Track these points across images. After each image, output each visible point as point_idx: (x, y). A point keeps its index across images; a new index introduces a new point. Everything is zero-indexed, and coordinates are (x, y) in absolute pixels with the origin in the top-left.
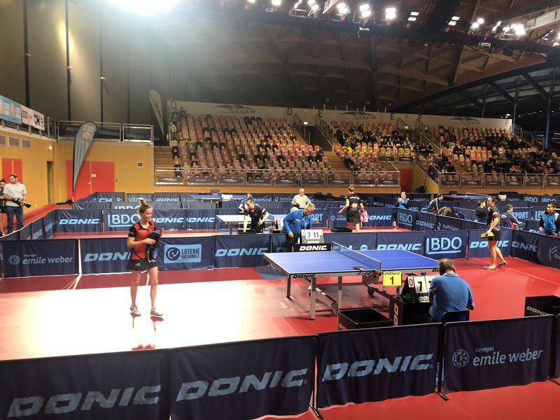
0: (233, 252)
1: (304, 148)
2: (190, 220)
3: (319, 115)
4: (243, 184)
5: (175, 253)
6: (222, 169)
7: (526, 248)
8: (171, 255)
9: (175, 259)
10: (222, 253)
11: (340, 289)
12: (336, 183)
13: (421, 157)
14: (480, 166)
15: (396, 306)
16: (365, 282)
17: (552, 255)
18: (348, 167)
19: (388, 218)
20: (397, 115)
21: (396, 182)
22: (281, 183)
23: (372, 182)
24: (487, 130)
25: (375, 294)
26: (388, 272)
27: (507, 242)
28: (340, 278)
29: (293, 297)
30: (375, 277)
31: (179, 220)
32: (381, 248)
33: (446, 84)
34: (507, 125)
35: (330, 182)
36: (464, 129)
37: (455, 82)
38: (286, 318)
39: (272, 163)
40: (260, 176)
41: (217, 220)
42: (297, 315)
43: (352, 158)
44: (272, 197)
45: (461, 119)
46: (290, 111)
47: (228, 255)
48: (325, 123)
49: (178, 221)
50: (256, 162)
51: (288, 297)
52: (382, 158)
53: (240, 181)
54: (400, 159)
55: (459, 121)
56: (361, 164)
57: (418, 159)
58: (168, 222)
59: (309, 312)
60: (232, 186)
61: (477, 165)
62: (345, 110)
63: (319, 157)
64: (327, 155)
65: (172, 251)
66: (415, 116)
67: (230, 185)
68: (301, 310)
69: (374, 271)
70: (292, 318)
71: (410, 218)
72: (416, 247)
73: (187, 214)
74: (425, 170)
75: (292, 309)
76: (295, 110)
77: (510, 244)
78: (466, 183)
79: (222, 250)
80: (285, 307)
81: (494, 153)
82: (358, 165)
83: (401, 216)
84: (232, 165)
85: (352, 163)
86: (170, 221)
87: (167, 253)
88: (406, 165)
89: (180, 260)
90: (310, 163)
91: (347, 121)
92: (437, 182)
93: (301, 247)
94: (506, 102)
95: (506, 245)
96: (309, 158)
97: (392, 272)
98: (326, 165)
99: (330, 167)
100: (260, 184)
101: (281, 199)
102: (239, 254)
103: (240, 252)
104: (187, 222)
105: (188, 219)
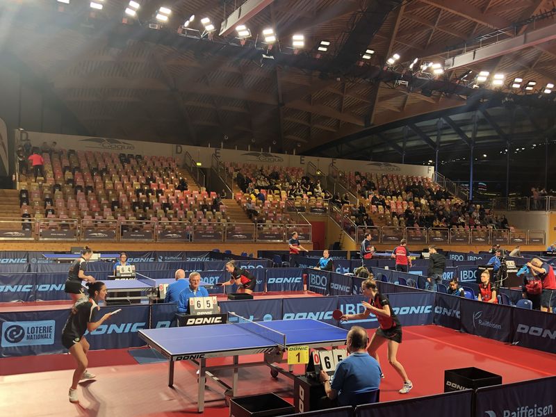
1: (197, 194)
2: (40, 288)
3: (216, 156)
4: (115, 239)
5: (18, 333)
6: (88, 221)
7: (449, 314)
8: (12, 336)
9: (17, 341)
11: (236, 371)
12: (236, 238)
13: (335, 208)
14: (400, 219)
15: (301, 389)
16: (267, 361)
17: (477, 321)
18: (250, 217)
19: (297, 280)
20: (307, 159)
21: (307, 237)
22: (166, 237)
23: (279, 237)
24: (408, 178)
25: (280, 375)
26: (294, 347)
27: (430, 307)
28: (236, 358)
29: (177, 384)
30: (278, 354)
31: (26, 288)
32: (288, 317)
33: (363, 125)
34: (429, 173)
35: (229, 237)
36: (383, 177)
37: (372, 122)
38: (167, 413)
39: (156, 212)
40: (138, 229)
42: (181, 408)
43: (257, 208)
44: (155, 256)
45: (379, 165)
46: (179, 148)
48: (224, 166)
49: (24, 290)
50: (134, 210)
51: (171, 386)
52: (290, 209)
53: (111, 235)
54: (312, 210)
55: (377, 167)
56: (267, 214)
57: (331, 210)
58: (9, 291)
59: (197, 403)
60: (101, 242)
61: (398, 218)
62: (248, 150)
63: (216, 205)
64: (224, 204)
65: (14, 330)
66: (328, 161)
68: (186, 401)
69: (277, 347)
70: (174, 412)
71: (324, 280)
72: (329, 315)
73: (37, 279)
74: (340, 224)
75: (175, 401)
76: (185, 148)
77: (433, 309)
78: (386, 239)
80: (166, 398)
81: (417, 204)
82: (262, 217)
83: (313, 277)
84: (101, 214)
85: (256, 214)
86: (13, 290)
87: (6, 333)
88: (318, 216)
89: (24, 342)
90: (204, 213)
91: (250, 163)
92: (354, 238)
93: (189, 320)
94: (427, 147)
95: (429, 311)
96: (204, 207)
97: (298, 347)
98: (224, 216)
99: (229, 218)
100: (138, 240)
101: (166, 258)
104: (37, 290)
105: (37, 286)
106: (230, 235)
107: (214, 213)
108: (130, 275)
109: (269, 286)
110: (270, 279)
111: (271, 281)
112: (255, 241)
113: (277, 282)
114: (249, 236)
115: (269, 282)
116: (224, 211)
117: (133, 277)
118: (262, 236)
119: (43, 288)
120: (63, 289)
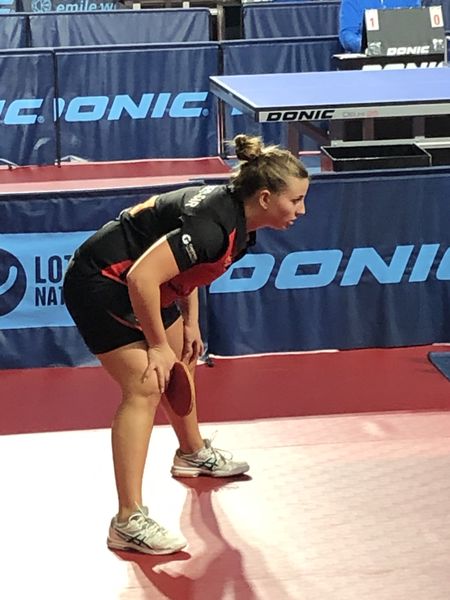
2: (73, 110)
10: (248, 272)
102: (337, 280)
103: (342, 268)
104: (61, 120)
105: (61, 102)
119: (82, 109)
120: (158, 113)
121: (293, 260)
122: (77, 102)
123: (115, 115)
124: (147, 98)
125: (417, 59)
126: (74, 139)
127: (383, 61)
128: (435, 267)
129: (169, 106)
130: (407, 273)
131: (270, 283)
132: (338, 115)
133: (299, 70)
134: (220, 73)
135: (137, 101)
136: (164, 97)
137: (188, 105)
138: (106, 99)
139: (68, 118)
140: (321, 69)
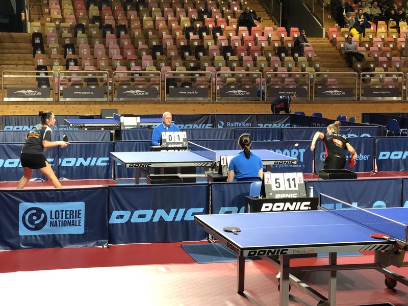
0: (141, 216)
4: (159, 98)
5: (38, 218)
6: (121, 73)
10: (122, 217)
22: (228, 95)
35: (319, 94)
39: (213, 59)
40: (190, 84)
41: (112, 161)
43: (361, 49)
47: (133, 221)
50: (183, 58)
53: (153, 93)
60: (140, 103)
63: (298, 48)
67: (136, 100)
79: (122, 213)
82: (370, 62)
84: (139, 63)
85: (360, 57)
90: (282, 59)
93: (265, 205)
96: (281, 50)
98: (310, 62)
99: (318, 65)
100: (190, 99)
101: (228, 124)
102: (152, 220)
103: (153, 216)
104: (60, 165)
105: (60, 160)
106: (320, 90)
107: (295, 59)
108: (180, 146)
109: (380, 163)
110: (382, 153)
111: (384, 155)
112: (358, 99)
113: (393, 157)
114: (349, 92)
115: (381, 157)
116: (310, 55)
117: (185, 148)
118: (369, 92)
119: (67, 162)
120: (93, 164)
121: (137, 213)
122: (66, 160)
123: (78, 164)
124: (89, 159)
125: (179, 149)
126: (64, 172)
127: (167, 149)
128: (184, 216)
129: (96, 162)
130: (175, 218)
131: (129, 220)
132: (152, 166)
133: (140, 151)
134: (114, 151)
135: (86, 160)
136: (95, 159)
137: (103, 162)
138: (75, 159)
139: (62, 165)
140: (147, 151)
